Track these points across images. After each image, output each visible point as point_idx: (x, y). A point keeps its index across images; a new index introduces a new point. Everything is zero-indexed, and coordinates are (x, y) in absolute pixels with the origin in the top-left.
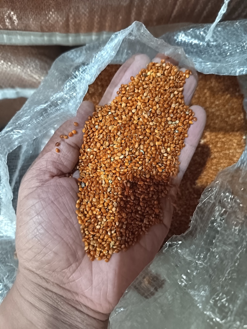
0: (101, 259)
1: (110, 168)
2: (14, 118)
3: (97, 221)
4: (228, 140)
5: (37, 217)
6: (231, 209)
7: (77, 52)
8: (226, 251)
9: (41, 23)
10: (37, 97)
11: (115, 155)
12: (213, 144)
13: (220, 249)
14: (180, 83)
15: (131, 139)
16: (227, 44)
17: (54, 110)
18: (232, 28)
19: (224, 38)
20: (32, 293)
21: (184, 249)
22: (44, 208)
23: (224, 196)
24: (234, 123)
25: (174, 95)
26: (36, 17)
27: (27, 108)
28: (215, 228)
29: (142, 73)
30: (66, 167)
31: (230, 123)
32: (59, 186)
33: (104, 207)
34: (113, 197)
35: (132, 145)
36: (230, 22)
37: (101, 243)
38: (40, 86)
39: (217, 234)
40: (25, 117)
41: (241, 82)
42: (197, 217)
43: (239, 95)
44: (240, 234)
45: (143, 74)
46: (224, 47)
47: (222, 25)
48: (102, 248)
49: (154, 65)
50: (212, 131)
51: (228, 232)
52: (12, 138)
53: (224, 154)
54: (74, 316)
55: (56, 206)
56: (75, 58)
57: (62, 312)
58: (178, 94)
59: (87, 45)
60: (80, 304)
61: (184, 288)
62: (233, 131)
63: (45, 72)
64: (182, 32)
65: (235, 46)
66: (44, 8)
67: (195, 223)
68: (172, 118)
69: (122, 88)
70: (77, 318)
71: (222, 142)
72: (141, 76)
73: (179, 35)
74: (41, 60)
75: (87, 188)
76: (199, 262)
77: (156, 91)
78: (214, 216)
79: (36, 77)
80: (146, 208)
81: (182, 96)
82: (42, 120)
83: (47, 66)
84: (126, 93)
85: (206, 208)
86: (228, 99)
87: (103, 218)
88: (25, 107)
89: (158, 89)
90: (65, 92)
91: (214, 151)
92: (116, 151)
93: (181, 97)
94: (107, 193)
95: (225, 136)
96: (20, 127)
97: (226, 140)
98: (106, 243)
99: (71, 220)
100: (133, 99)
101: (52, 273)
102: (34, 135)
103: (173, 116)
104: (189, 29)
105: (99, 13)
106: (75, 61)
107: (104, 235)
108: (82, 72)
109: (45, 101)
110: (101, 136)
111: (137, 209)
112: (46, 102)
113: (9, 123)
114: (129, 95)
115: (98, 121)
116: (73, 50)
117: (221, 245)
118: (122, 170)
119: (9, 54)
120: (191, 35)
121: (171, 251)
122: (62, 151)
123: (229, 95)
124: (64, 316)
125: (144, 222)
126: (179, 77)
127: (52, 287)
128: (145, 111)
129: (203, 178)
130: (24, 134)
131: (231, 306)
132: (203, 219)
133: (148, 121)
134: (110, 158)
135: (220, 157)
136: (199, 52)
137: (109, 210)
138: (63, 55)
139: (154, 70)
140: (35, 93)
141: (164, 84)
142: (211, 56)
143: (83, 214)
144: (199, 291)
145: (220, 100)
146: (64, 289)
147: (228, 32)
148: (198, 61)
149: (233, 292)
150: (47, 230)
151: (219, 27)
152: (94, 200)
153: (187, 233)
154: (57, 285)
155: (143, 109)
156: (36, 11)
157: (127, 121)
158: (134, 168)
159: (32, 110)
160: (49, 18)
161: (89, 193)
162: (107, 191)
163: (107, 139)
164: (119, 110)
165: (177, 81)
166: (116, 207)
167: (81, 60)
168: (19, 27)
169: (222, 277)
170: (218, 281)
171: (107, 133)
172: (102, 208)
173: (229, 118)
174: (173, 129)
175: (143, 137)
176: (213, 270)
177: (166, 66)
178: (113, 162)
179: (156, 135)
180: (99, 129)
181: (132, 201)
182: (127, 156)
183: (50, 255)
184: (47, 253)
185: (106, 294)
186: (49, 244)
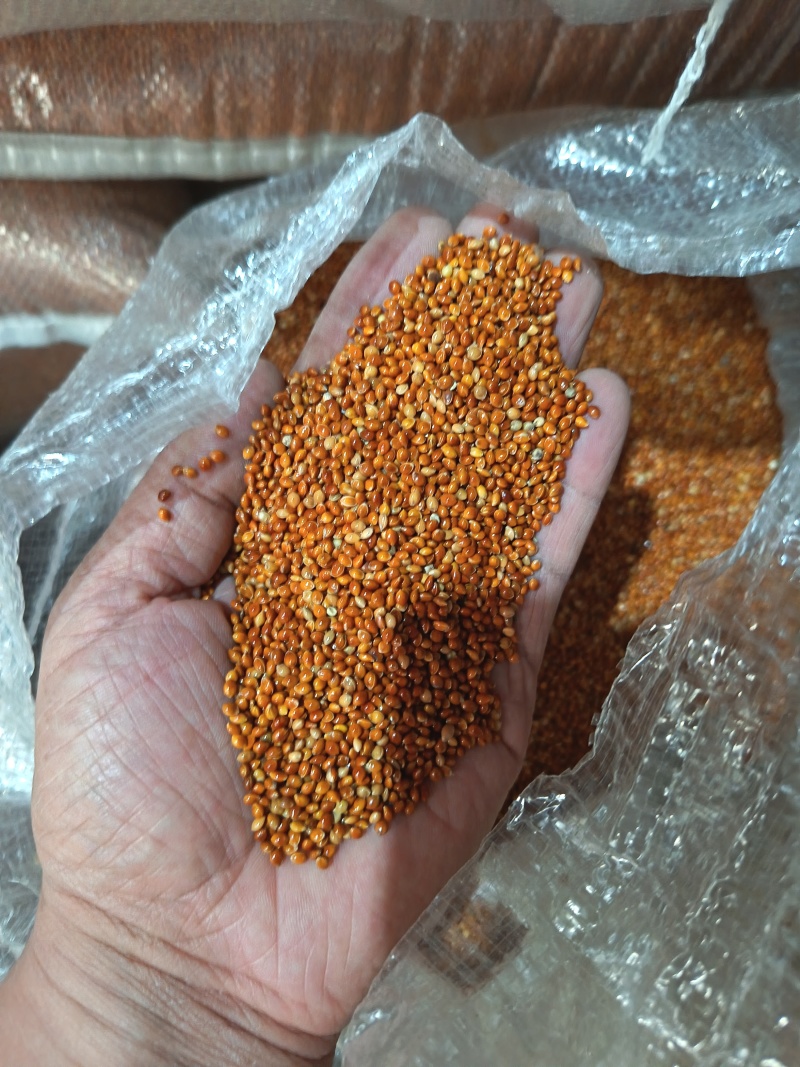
0: (304, 857)
1: (329, 568)
2: (39, 414)
3: (290, 738)
4: (720, 475)
5: (98, 727)
6: (719, 689)
7: (239, 204)
8: (705, 824)
9: (125, 109)
10: (114, 350)
11: (345, 530)
12: (673, 486)
13: (685, 816)
14: (545, 298)
15: (396, 479)
16: (712, 174)
17: (167, 390)
18: (724, 125)
19: (701, 156)
20: (85, 973)
21: (575, 818)
22: (120, 699)
23: (696, 648)
24: (741, 421)
25: (530, 338)
26: (108, 91)
27: (83, 383)
28: (670, 751)
29: (425, 269)
30: (191, 566)
31: (728, 419)
32: (169, 629)
33: (311, 694)
34: (342, 660)
35: (400, 495)
36: (718, 108)
37: (303, 809)
38: (123, 313)
39: (675, 769)
40: (77, 411)
41: (758, 290)
42: (615, 717)
43: (754, 331)
44: (748, 768)
45: (429, 273)
46: (700, 181)
47: (693, 114)
48: (307, 822)
49: (462, 243)
50: (669, 447)
51: (711, 763)
52: (35, 480)
53: (709, 519)
54: (218, 1044)
55: (160, 690)
56: (234, 222)
57: (181, 1032)
58: (539, 334)
59: (271, 180)
60: (239, 1007)
61: (574, 943)
62: (737, 444)
63: (139, 263)
64: (570, 136)
65: (735, 180)
66: (134, 64)
67: (608, 736)
68: (521, 409)
69: (362, 318)
70: (228, 1051)
71: (704, 480)
72: (423, 279)
73: (560, 146)
74: (125, 224)
75: (260, 634)
76: (621, 860)
77: (470, 326)
78: (666, 713)
79: (111, 278)
80: (448, 693)
81: (553, 339)
82: (129, 422)
83: (144, 245)
84: (375, 332)
85: (643, 688)
86: (720, 343)
87: (309, 729)
88: (74, 380)
89: (475, 321)
90: (203, 335)
91: (676, 509)
92: (347, 516)
93: (548, 344)
94: (321, 648)
95: (712, 460)
96: (60, 446)
97: (714, 475)
98: (320, 808)
99: (207, 736)
100: (398, 352)
101: (148, 906)
102: (106, 470)
103: (525, 405)
104: (592, 126)
105: (308, 78)
106: (233, 230)
107: (313, 783)
108: (255, 272)
109: (138, 362)
110: (301, 469)
111: (418, 698)
112: (141, 366)
113: (25, 430)
114: (384, 339)
115: (293, 421)
116: (227, 198)
117: (688, 805)
118: (369, 576)
119: (25, 208)
120: (598, 146)
121: (533, 827)
122: (179, 515)
123: (721, 333)
124: (186, 1046)
125: (443, 739)
126: (541, 280)
127: (147, 949)
128: (438, 389)
129: (645, 596)
130: (74, 468)
131: (721, 1000)
132: (634, 721)
133: (447, 420)
134: (331, 539)
135: (695, 527)
136: (623, 200)
137: (329, 703)
138: (195, 212)
139: (463, 262)
140: (107, 335)
141: (494, 305)
142: (660, 210)
143: (246, 716)
144: (623, 954)
145: (694, 347)
146: (187, 955)
147: (711, 137)
148: (617, 232)
149: (726, 955)
150: (130, 767)
151: (684, 121)
152: (281, 671)
153: (583, 767)
154: (166, 943)
155: (431, 382)
156: (109, 72)
157: (382, 423)
158: (409, 569)
159: (96, 391)
160: (151, 95)
161: (266, 649)
162: (322, 641)
163: (319, 480)
164: (354, 388)
165: (535, 292)
166: (352, 694)
167: (251, 230)
168: (55, 124)
169: (692, 907)
170: (679, 920)
171: (318, 461)
172: (307, 696)
173: (724, 404)
174: (525, 447)
175: (433, 471)
176: (664, 884)
177: (500, 247)
178: (339, 549)
179: (473, 463)
180: (294, 446)
181: (404, 675)
182: (384, 530)
183: (142, 849)
184: (132, 842)
185: (321, 970)
186: (136, 812)
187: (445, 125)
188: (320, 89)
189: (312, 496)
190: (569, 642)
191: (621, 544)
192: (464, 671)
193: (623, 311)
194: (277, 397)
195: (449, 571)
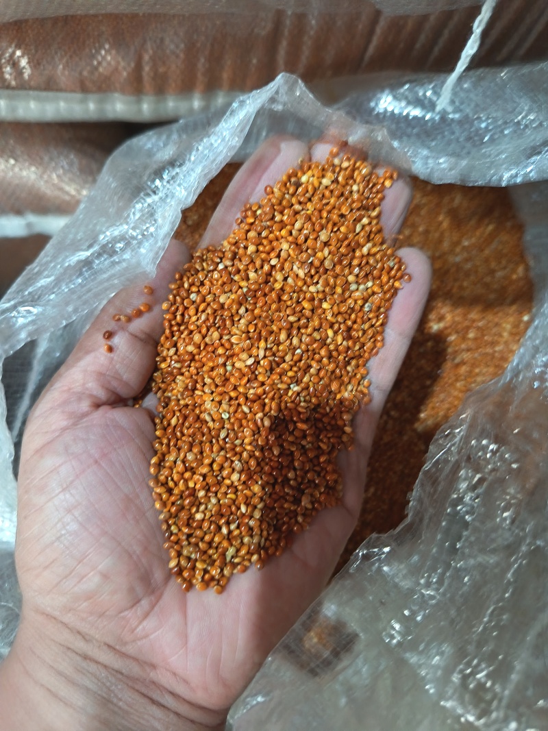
0: (205, 586)
1: (224, 385)
2: (19, 280)
3: (196, 503)
4: (490, 325)
5: (61, 496)
6: (494, 474)
7: (159, 138)
8: (485, 567)
9: (81, 73)
10: (71, 236)
11: (235, 359)
12: (457, 332)
13: (471, 562)
14: (373, 198)
15: (270, 324)
16: (484, 118)
17: (106, 262)
18: (492, 85)
19: (478, 106)
21: (396, 564)
22: (77, 476)
23: (476, 446)
24: (505, 288)
25: (363, 227)
26: (70, 61)
27: (49, 259)
28: (460, 517)
29: (289, 177)
30: (126, 384)
31: (495, 286)
32: (111, 427)
33: (211, 473)
34: (233, 449)
35: (273, 335)
36: (488, 72)
37: (205, 552)
38: (78, 211)
39: (464, 530)
40: (45, 277)
42: (423, 494)
43: (513, 227)
44: (513, 528)
45: (292, 180)
46: (476, 123)
47: (471, 77)
48: (207, 562)
51: (488, 525)
52: (14, 324)
53: (482, 355)
54: (146, 716)
55: (105, 470)
56: (155, 149)
58: (370, 223)
59: (181, 121)
60: (160, 690)
61: (397, 649)
62: (502, 303)
63: (90, 179)
64: (387, 91)
65: (500, 123)
66: (87, 42)
67: (418, 507)
68: (357, 276)
69: (246, 211)
70: (153, 722)
71: (478, 328)
72: (288, 184)
73: (379, 99)
74: (81, 152)
75: (174, 431)
76: (428, 592)
77: (321, 218)
78: (457, 491)
79: (71, 189)
80: (306, 472)
81: (379, 227)
82: (80, 284)
83: (94, 166)
84: (255, 221)
85: (441, 475)
86: (490, 234)
87: (210, 497)
88: (44, 256)
89: (325, 215)
90: (132, 225)
91: (460, 348)
92: (237, 349)
93: (376, 230)
94: (218, 441)
95: (485, 314)
96: (32, 301)
97: (486, 325)
98: (217, 552)
99: (137, 502)
100: (271, 235)
101: (97, 621)
102: (63, 317)
103: (360, 273)
104: (402, 85)
105: (207, 53)
106: (154, 155)
107: (212, 534)
108: (168, 182)
109: (87, 244)
110: (203, 317)
111: (286, 476)
112: (90, 246)
113: (9, 292)
114: (262, 226)
115: (198, 283)
116: (151, 133)
117: (473, 555)
118: (252, 391)
119: (12, 142)
120: (407, 98)
121: (367, 570)
122: (118, 348)
123: (491, 227)
125: (303, 504)
126: (370, 186)
127: (96, 650)
128: (300, 261)
130: (42, 316)
131: (498, 688)
132: (436, 496)
133: (305, 283)
134: (224, 365)
135: (473, 361)
136: (424, 135)
137: (224, 479)
139: (316, 172)
140: (67, 226)
141: (338, 203)
142: (448, 144)
143: (166, 488)
144: (430, 657)
145: (472, 237)
146: (124, 655)
147: (484, 92)
148: (419, 156)
149: (501, 657)
150: (84, 524)
151: (466, 82)
152: (190, 457)
153: (402, 529)
154: (109, 646)
155: (295, 257)
156: (69, 48)
157: (260, 284)
158: (279, 386)
159: (59, 264)
160: (99, 63)
161: (179, 442)
162: (219, 436)
163: (216, 324)
164: (240, 260)
165: (366, 194)
166: (240, 472)
167: (167, 153)
168: (32, 83)
169: (477, 625)
170: (468, 634)
171: (215, 311)
172: (208, 474)
173: (493, 277)
174: (360, 302)
175: (296, 319)
176: (458, 609)
177: (342, 163)
178: (231, 373)
179: (324, 313)
180: (198, 301)
181: (276, 459)
182: (262, 359)
183: (92, 581)
184: (86, 576)
185: (217, 663)
186: (88, 555)
187: (300, 81)
188: (215, 61)
189: (211, 335)
190: (386, 439)
191: (422, 372)
192: (317, 457)
193: (423, 212)
194: (186, 266)
195: (307, 388)
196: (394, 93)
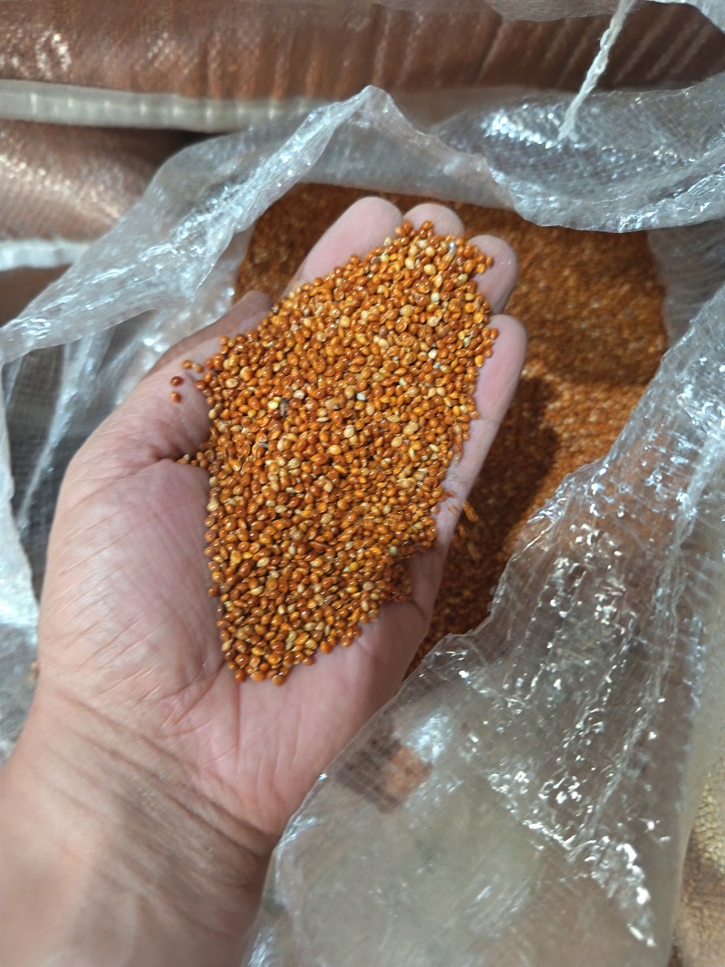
0: (262, 676)
4: (617, 407)
6: (594, 562)
8: (580, 668)
9: (132, 66)
12: (576, 414)
13: (564, 664)
16: (614, 151)
18: (625, 110)
19: (607, 136)
21: (476, 668)
23: (576, 531)
24: (638, 363)
26: (119, 51)
28: (553, 612)
31: (627, 361)
36: (622, 95)
37: (263, 636)
39: (557, 627)
42: (509, 588)
43: (655, 287)
44: (613, 624)
46: (604, 156)
47: (600, 100)
48: (265, 648)
50: (575, 382)
51: (585, 621)
59: (251, 129)
60: (202, 800)
62: (633, 383)
64: (502, 111)
65: (633, 158)
66: (142, 29)
67: (503, 604)
71: (602, 410)
73: (492, 119)
74: (127, 165)
76: (512, 700)
78: (550, 582)
79: (113, 211)
85: (533, 565)
86: (625, 296)
90: (177, 245)
91: (578, 433)
95: (612, 394)
97: (611, 407)
104: (521, 104)
106: (215, 168)
116: (213, 141)
117: (567, 655)
119: (43, 147)
120: (524, 121)
123: (626, 288)
132: (525, 590)
135: (592, 449)
136: (541, 167)
138: (186, 151)
142: (569, 179)
144: (512, 772)
145: (602, 298)
147: (616, 119)
148: (527, 192)
151: (593, 105)
153: (483, 629)
154: (145, 739)
156: (120, 35)
160: (155, 56)
167: (230, 168)
168: (72, 76)
169: (568, 734)
170: (558, 745)
173: (626, 349)
176: (547, 717)
183: (140, 651)
184: (130, 646)
185: (271, 769)
186: (137, 621)
187: (389, 97)
188: (298, 59)
191: (531, 461)
193: (546, 264)
196: (510, 113)
